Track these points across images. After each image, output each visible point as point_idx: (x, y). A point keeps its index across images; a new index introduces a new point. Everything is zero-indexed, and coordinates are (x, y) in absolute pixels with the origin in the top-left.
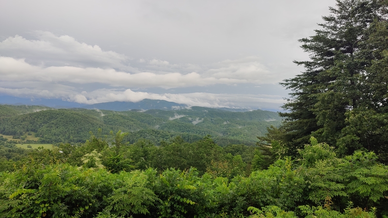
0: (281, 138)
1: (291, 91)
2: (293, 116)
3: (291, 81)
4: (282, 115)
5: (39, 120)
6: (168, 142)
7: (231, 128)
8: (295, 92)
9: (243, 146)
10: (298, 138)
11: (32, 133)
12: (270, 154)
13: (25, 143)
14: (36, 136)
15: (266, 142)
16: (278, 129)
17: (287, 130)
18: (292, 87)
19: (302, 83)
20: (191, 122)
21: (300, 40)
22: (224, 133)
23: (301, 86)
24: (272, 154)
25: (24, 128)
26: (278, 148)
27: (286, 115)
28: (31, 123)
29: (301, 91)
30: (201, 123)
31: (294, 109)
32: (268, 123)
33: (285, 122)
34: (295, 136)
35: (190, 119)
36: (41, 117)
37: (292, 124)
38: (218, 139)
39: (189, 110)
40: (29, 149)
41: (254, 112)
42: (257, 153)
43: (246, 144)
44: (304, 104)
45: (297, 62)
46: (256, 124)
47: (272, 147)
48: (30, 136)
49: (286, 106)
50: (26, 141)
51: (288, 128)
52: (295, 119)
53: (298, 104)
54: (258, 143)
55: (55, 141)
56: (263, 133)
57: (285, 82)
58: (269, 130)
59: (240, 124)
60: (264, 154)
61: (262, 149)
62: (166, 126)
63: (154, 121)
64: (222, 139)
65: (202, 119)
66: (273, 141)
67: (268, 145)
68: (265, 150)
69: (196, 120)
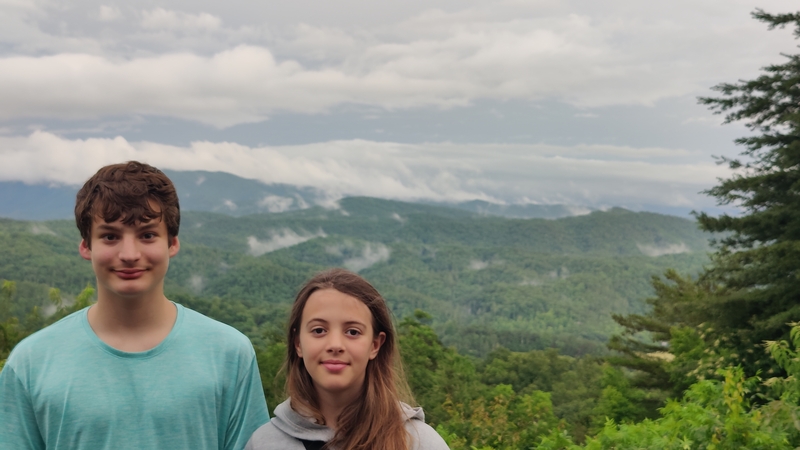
0: (706, 316)
2: (753, 227)
3: (744, 88)
4: (709, 224)
10: (773, 313)
12: (665, 383)
15: (645, 337)
17: (732, 284)
18: (748, 113)
19: (787, 100)
20: (338, 260)
23: (782, 109)
24: (672, 383)
26: (697, 357)
27: (726, 223)
29: (785, 129)
30: (380, 265)
31: (759, 201)
32: (657, 262)
33: (723, 252)
34: (759, 308)
35: (334, 250)
37: (747, 260)
39: (331, 213)
41: (596, 220)
42: (612, 381)
43: (565, 351)
45: (767, 17)
46: (606, 269)
49: (726, 189)
51: (736, 275)
52: (763, 239)
53: (770, 180)
54: (615, 339)
56: (639, 301)
57: (721, 95)
58: (660, 288)
59: (538, 269)
60: (640, 384)
61: (631, 366)
62: (234, 282)
63: (187, 258)
64: (470, 331)
65: (384, 252)
66: (675, 328)
67: (655, 349)
68: (643, 366)
69: (359, 255)
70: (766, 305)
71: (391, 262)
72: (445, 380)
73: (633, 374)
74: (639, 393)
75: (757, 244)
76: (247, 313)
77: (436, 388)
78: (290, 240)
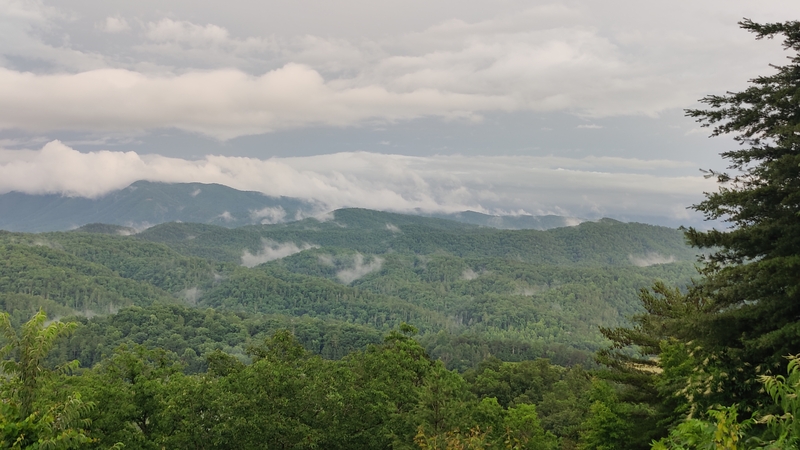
0: (695, 334)
2: (743, 243)
3: (732, 101)
4: (697, 239)
6: (238, 354)
7: (494, 295)
8: (747, 147)
9: (543, 366)
12: (654, 398)
16: (683, 294)
17: (720, 300)
18: (737, 125)
20: (331, 272)
22: (468, 315)
23: (771, 121)
24: (661, 399)
27: (715, 239)
31: (746, 215)
32: (646, 272)
33: (711, 268)
34: (749, 325)
35: (327, 260)
37: (737, 277)
38: (441, 341)
39: (325, 225)
45: (755, 27)
47: (659, 371)
51: (725, 292)
52: (752, 256)
53: (759, 195)
57: (709, 108)
59: (529, 279)
60: (628, 399)
61: (619, 380)
62: (229, 293)
63: (180, 271)
66: (664, 343)
70: (756, 322)
71: (383, 273)
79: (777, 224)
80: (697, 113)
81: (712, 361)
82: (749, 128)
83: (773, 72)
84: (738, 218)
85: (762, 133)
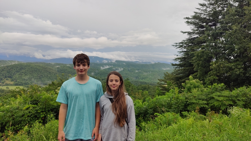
0: (172, 79)
1: (179, 50)
2: (180, 65)
3: (179, 43)
4: (173, 65)
5: (13, 70)
7: (141, 74)
8: (181, 51)
10: (183, 79)
11: (9, 79)
13: (4, 85)
14: (12, 81)
15: (163, 82)
16: (171, 74)
17: (176, 74)
18: (179, 47)
19: (186, 45)
21: (185, 18)
22: (137, 77)
23: (185, 47)
24: (167, 90)
25: (3, 75)
26: (171, 86)
27: (176, 65)
28: (8, 72)
29: (185, 50)
30: (121, 71)
31: (181, 61)
32: (165, 71)
33: (175, 69)
34: (181, 78)
35: (114, 69)
36: (14, 68)
37: (179, 71)
38: (132, 81)
39: (114, 63)
40: (7, 89)
41: (155, 64)
42: (158, 89)
43: (150, 85)
44: (187, 58)
45: (183, 32)
46: (157, 72)
48: (7, 81)
49: (176, 59)
50: (5, 84)
51: (177, 73)
52: (181, 67)
53: (183, 58)
54: (158, 83)
55: (25, 84)
56: (162, 77)
57: (175, 45)
58: (165, 75)
59: (146, 72)
60: (162, 90)
61: (161, 87)
62: (99, 74)
63: (91, 70)
64: (135, 81)
65: (122, 69)
66: (168, 81)
67: (164, 84)
68: (162, 87)
69: (118, 70)
70: (182, 77)
71: (123, 71)
72: (131, 89)
73: (161, 88)
74: (162, 91)
75: (180, 68)
76: (101, 79)
77: (130, 90)
78: (107, 67)
79: (185, 63)
80: (173, 45)
81: (175, 84)
82: (181, 48)
83: (185, 39)
84: (180, 62)
85: (183, 48)
